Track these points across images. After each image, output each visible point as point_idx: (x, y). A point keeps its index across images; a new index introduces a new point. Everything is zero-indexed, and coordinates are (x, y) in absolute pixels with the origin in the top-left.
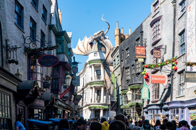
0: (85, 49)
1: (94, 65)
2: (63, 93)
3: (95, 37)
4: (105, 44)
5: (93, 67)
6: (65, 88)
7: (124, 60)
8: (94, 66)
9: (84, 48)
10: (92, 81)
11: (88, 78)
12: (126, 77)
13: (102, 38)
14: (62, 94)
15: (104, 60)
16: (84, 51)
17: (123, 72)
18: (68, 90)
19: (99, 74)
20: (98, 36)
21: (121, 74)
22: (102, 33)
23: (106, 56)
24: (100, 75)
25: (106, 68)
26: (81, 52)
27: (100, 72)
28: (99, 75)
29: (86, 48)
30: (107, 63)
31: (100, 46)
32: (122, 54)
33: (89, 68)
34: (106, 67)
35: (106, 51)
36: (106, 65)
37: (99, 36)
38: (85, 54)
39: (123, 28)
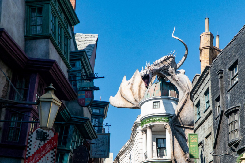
0: (135, 96)
1: (151, 127)
2: (33, 155)
3: (155, 67)
4: (176, 82)
5: (149, 132)
6: (40, 140)
7: (222, 96)
8: (151, 129)
9: (133, 93)
10: (147, 159)
11: (139, 156)
12: (226, 139)
13: (171, 69)
14: (32, 159)
15: (174, 116)
16: (132, 99)
17: (218, 126)
18: (52, 146)
19: (162, 146)
20: (162, 65)
21: (213, 133)
22: (171, 59)
23: (179, 109)
24: (165, 148)
25: (177, 133)
26: (126, 102)
27: (165, 143)
28: (162, 148)
29: (137, 93)
30: (180, 123)
31: (165, 87)
32: (218, 83)
33: (141, 133)
34: (178, 131)
35: (178, 97)
36: (177, 128)
37: (164, 66)
38: (135, 106)
39: (219, 36)
